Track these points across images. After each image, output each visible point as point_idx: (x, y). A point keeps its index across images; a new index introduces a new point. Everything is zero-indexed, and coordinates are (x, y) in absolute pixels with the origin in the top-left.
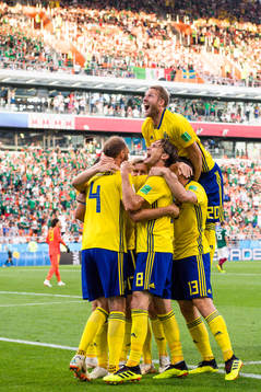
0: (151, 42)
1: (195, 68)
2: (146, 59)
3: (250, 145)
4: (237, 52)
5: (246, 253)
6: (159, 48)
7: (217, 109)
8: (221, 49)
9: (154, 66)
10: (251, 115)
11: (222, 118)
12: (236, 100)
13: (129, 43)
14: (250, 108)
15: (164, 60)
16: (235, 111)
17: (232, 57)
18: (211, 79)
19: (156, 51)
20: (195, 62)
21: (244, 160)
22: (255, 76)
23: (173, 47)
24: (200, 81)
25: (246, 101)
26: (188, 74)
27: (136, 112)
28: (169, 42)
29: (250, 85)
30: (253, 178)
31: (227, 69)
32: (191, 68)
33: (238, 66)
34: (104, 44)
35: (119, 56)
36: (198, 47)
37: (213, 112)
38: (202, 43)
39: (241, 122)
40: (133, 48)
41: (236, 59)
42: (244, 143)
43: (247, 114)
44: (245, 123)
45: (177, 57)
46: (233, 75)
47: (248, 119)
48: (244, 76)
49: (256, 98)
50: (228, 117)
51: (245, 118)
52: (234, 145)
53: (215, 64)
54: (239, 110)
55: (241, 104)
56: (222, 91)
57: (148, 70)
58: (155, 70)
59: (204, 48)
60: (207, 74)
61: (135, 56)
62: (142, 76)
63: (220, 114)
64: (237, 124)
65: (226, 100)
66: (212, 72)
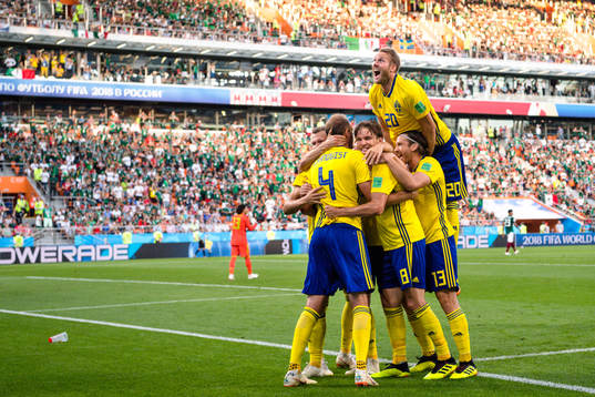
0: (365, 9)
1: (413, 37)
2: (359, 28)
3: (475, 122)
4: (460, 20)
5: (470, 240)
6: (374, 16)
7: (441, 81)
8: (442, 16)
9: (367, 35)
10: (476, 89)
11: (444, 92)
12: (459, 73)
13: (340, 10)
14: (475, 81)
15: (379, 29)
16: (457, 84)
17: (454, 25)
18: (431, 48)
19: (370, 19)
20: (414, 31)
21: (468, 139)
22: (479, 45)
23: (389, 14)
24: (419, 52)
25: (470, 74)
26: (406, 44)
27: (349, 86)
28: (384, 9)
29: (474, 56)
30: (478, 158)
31: (449, 39)
32: (408, 38)
33: (459, 34)
34: (313, 11)
35: (329, 25)
36: (415, 14)
37: (433, 86)
38: (420, 10)
39: (465, 96)
40: (345, 15)
41: (457, 28)
42: (467, 120)
43: (470, 87)
44: (469, 98)
45: (393, 25)
46: (455, 45)
47: (472, 93)
48: (468, 46)
49: (481, 70)
50: (450, 91)
51: (468, 92)
52: (457, 122)
53: (436, 34)
54: (462, 83)
55: (464, 77)
56: (444, 62)
57: (362, 41)
58: (369, 40)
59: (423, 15)
60: (426, 44)
61: (347, 25)
62: (355, 46)
63: (441, 87)
64: (460, 98)
65: (448, 72)
66: (431, 41)
